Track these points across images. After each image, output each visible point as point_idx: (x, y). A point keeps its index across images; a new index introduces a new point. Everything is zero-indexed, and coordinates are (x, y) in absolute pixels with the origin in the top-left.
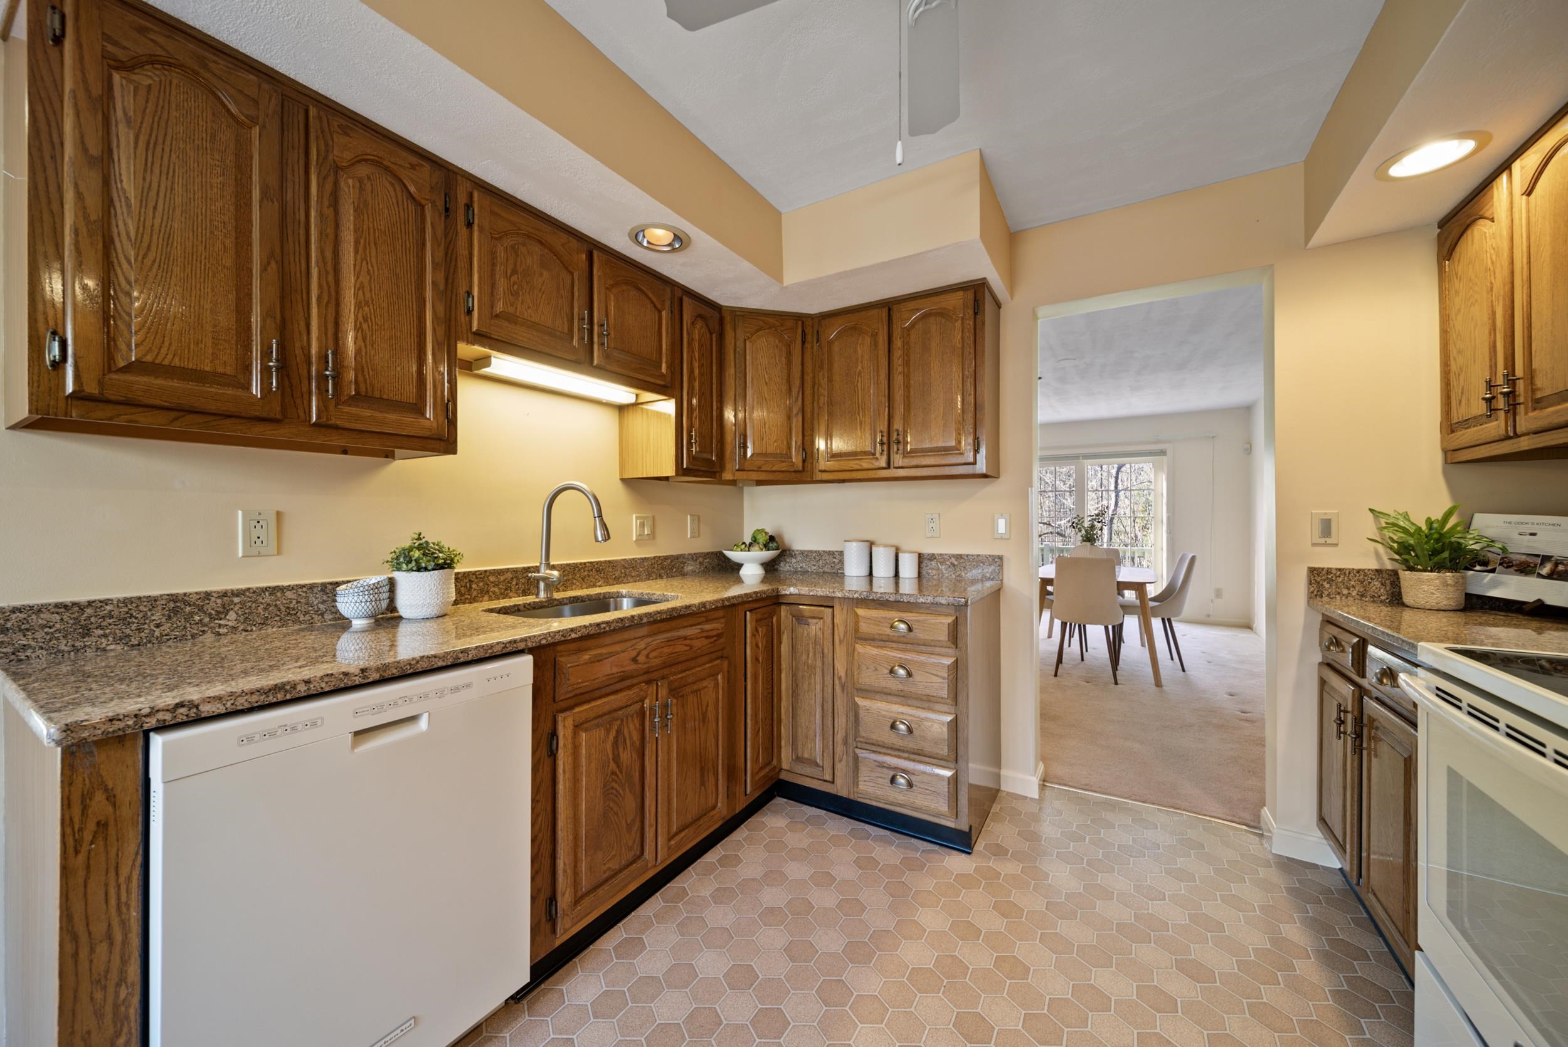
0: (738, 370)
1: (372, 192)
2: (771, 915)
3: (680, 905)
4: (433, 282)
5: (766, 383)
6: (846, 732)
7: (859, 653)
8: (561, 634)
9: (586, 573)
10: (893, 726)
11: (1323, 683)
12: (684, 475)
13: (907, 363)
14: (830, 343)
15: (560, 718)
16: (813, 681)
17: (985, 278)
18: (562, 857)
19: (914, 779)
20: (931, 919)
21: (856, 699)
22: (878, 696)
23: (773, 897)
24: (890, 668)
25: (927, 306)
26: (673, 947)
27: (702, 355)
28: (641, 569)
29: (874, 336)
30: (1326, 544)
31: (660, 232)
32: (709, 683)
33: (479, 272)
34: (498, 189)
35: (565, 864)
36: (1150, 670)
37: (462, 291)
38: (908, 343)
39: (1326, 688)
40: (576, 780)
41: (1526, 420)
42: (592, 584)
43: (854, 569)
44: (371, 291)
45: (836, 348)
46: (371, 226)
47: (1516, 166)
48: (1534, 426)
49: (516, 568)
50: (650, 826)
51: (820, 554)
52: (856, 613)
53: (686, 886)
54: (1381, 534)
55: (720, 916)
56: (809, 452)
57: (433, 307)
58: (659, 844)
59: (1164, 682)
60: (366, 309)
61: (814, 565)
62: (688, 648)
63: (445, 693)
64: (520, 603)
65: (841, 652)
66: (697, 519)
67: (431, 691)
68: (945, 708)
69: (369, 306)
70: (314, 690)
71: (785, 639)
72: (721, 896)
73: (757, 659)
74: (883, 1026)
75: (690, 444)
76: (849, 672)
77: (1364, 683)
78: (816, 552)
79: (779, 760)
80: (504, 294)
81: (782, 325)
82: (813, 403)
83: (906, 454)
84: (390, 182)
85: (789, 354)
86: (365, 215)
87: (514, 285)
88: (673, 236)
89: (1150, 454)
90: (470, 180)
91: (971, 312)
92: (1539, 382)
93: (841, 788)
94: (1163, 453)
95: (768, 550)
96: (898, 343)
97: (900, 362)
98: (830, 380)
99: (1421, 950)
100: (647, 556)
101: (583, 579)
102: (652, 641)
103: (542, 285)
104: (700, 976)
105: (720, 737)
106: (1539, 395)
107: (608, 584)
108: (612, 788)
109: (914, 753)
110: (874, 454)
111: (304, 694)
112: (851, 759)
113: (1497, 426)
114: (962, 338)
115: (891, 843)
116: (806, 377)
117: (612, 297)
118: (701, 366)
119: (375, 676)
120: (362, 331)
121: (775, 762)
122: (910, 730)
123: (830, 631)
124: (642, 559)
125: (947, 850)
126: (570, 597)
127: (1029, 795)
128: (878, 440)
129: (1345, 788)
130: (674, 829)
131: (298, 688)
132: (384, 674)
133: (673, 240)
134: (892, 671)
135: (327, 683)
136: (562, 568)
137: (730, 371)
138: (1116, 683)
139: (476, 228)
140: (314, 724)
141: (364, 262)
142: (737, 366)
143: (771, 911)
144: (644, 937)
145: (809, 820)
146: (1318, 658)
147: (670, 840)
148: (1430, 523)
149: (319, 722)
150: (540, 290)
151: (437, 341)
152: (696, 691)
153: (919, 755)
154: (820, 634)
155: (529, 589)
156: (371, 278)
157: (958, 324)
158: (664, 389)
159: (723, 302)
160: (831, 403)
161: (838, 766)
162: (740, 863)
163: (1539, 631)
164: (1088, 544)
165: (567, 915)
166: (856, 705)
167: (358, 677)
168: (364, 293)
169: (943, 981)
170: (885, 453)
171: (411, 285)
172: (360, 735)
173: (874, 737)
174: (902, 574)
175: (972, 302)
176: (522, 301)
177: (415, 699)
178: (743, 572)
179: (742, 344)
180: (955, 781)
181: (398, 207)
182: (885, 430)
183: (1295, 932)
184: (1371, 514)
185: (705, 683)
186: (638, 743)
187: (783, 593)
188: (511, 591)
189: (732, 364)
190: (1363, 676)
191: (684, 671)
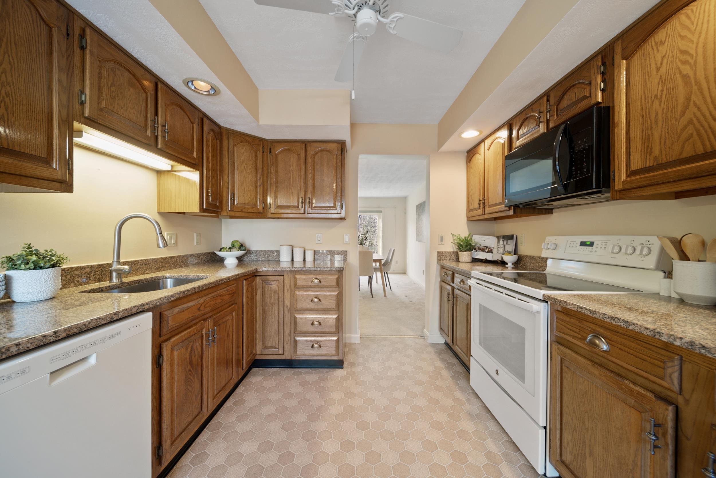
0: (230, 160)
1: (13, 7)
2: (270, 418)
3: (220, 430)
4: (59, 80)
5: (245, 169)
6: (290, 331)
7: (297, 294)
8: (166, 298)
9: (139, 266)
10: (313, 324)
11: (441, 287)
12: (204, 212)
13: (313, 169)
14: (277, 155)
15: (164, 345)
16: (273, 310)
17: (345, 140)
18: (165, 421)
19: (321, 344)
20: (337, 395)
21: (295, 315)
22: (305, 312)
23: (267, 410)
24: (311, 299)
25: (322, 147)
26: (225, 449)
27: (213, 150)
28: (171, 263)
29: (299, 155)
30: (442, 244)
31: (202, 84)
32: (229, 317)
33: (90, 80)
34: (101, 31)
35: (167, 425)
36: (383, 291)
37: (77, 89)
38: (314, 161)
39: (443, 288)
40: (172, 378)
41: (487, 210)
42: (142, 272)
43: (285, 258)
44: (12, 76)
45: (280, 157)
46: (12, 31)
47: (486, 141)
48: (489, 212)
49: (94, 265)
50: (205, 394)
51: (266, 252)
52: (295, 277)
53: (220, 421)
54: (454, 241)
55: (243, 427)
56: (265, 204)
57: (59, 96)
58: (209, 402)
59: (387, 295)
60: (8, 87)
61: (263, 257)
62: (221, 300)
63: (106, 339)
64: (103, 286)
65: (287, 295)
66: (199, 235)
67: (98, 340)
68: (334, 312)
69: (10, 86)
70: (22, 350)
71: (259, 292)
72: (240, 419)
73: (248, 303)
74: (332, 439)
75: (208, 196)
76: (292, 304)
77: (454, 285)
78: (264, 251)
79: (256, 351)
80: (107, 96)
81: (253, 142)
82: (267, 181)
83: (312, 208)
84: (27, 5)
85: (256, 156)
86: (7, 22)
87: (113, 92)
88: (210, 87)
89: (377, 212)
90: (82, 20)
91: (340, 152)
92: (490, 200)
93: (287, 356)
94: (381, 212)
95: (241, 251)
96: (309, 160)
97: (310, 168)
98: (277, 172)
99: (472, 356)
100: (174, 255)
101: (137, 270)
102: (207, 299)
103: (130, 96)
104: (245, 455)
105: (234, 343)
106: (490, 204)
107: (152, 272)
108: (189, 378)
109: (321, 333)
110: (298, 207)
111: (15, 353)
112: (292, 342)
113: (480, 211)
114: (337, 162)
115: (312, 373)
116: (264, 169)
117: (168, 111)
118: (212, 156)
119: (64, 335)
120: (5, 102)
121: (254, 352)
122: (320, 324)
123: (282, 287)
124: (171, 257)
125: (334, 369)
126: (135, 281)
127: (357, 342)
128: (300, 201)
129: (449, 317)
130: (216, 393)
131: (11, 349)
132: (69, 333)
133: (211, 89)
134: (312, 301)
135: (31, 343)
136: (130, 264)
137: (225, 160)
138: (372, 297)
139: (88, 51)
140: (23, 372)
141: (6, 55)
142: (230, 158)
143: (269, 415)
144: (206, 451)
145: (273, 374)
146: (440, 280)
147: (214, 398)
148: (465, 238)
149: (27, 370)
150: (129, 99)
151: (62, 118)
152: (225, 322)
153: (324, 333)
154: (277, 288)
155: (102, 278)
156: (12, 67)
157: (335, 156)
158: (193, 165)
159: (222, 124)
160: (277, 182)
161: (286, 346)
162: (245, 402)
163: (486, 267)
164: (361, 245)
165: (168, 452)
166: (295, 318)
167: (52, 337)
168: (6, 77)
169: (348, 415)
170: (303, 207)
171: (43, 78)
172: (55, 374)
173: (304, 330)
174: (307, 259)
175: (340, 149)
176: (118, 103)
177: (88, 346)
178: (226, 262)
179: (232, 148)
180: (337, 341)
181: (33, 23)
182: (303, 197)
183: (439, 364)
184: (451, 235)
185: (228, 318)
186: (200, 353)
187: (259, 270)
188: (90, 279)
189: (227, 157)
190: (453, 283)
191: (219, 312)
